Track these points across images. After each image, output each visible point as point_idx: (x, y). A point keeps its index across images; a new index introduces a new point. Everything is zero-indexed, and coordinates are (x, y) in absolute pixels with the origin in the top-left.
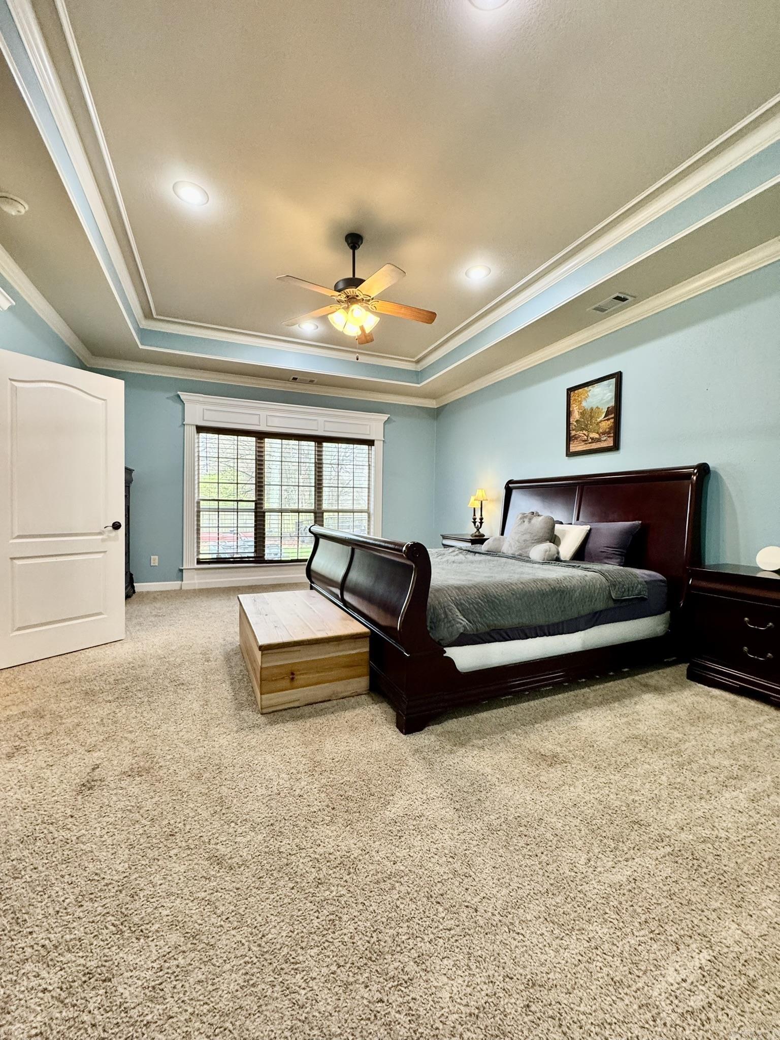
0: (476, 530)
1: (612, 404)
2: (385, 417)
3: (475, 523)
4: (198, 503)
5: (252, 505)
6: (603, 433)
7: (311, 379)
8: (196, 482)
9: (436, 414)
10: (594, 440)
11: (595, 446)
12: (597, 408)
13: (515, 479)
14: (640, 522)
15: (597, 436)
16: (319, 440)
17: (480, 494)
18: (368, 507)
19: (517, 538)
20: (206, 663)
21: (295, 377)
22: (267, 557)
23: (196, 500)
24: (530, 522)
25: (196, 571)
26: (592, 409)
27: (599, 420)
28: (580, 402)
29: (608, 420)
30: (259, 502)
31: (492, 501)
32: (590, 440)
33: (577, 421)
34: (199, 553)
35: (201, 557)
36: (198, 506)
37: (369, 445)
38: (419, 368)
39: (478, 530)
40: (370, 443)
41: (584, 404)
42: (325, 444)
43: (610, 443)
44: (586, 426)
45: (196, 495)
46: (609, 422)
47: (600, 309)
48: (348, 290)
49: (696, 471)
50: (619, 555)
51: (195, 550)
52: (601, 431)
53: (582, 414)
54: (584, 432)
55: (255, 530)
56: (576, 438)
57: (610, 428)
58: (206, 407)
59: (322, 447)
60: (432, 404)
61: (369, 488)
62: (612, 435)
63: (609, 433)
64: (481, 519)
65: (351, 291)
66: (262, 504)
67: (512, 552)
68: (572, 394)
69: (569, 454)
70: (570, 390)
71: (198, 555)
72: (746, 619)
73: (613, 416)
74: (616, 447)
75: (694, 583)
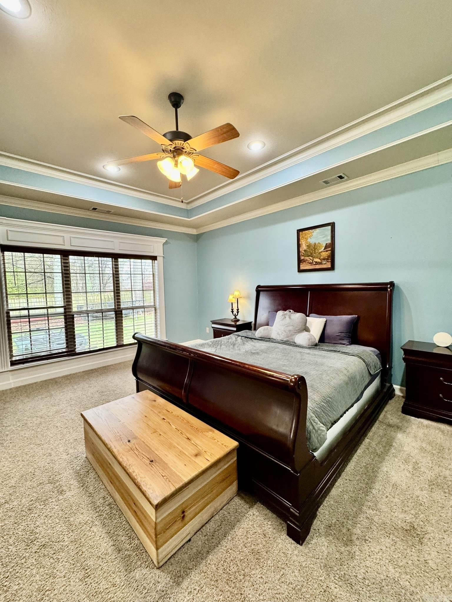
0: (234, 317)
1: (330, 241)
2: (164, 240)
3: (233, 312)
4: (8, 313)
5: (62, 310)
6: (324, 259)
7: (109, 210)
8: (5, 295)
9: (197, 238)
10: (317, 263)
11: (318, 267)
12: (319, 243)
13: (262, 285)
14: (357, 316)
15: (319, 261)
16: (115, 257)
17: (237, 293)
18: (154, 303)
19: (283, 329)
20: (61, 497)
21: (95, 208)
22: (78, 350)
23: (5, 311)
24: (290, 318)
25: (10, 373)
26: (315, 244)
27: (320, 251)
28: (307, 239)
29: (327, 251)
30: (67, 306)
31: (244, 297)
32: (315, 263)
33: (305, 251)
34: (12, 356)
35: (14, 359)
36: (8, 316)
37: (152, 260)
38: (189, 207)
39: (235, 317)
40: (154, 258)
41: (309, 240)
42: (120, 260)
43: (329, 265)
44: (312, 254)
45: (5, 307)
46: (327, 253)
47: (326, 182)
48: (177, 142)
49: (389, 286)
50: (347, 337)
51: (8, 354)
52: (322, 257)
53: (309, 246)
54: (310, 258)
55: (66, 330)
56: (305, 261)
57: (328, 256)
58: (9, 229)
59: (118, 262)
60: (194, 232)
61: (154, 290)
62: (330, 260)
63: (327, 259)
64: (238, 310)
65: (179, 143)
66: (71, 308)
67: (280, 339)
68: (301, 233)
69: (300, 271)
70: (299, 231)
71: (10, 358)
72: (441, 378)
73: (330, 249)
74: (332, 268)
75: (406, 357)
